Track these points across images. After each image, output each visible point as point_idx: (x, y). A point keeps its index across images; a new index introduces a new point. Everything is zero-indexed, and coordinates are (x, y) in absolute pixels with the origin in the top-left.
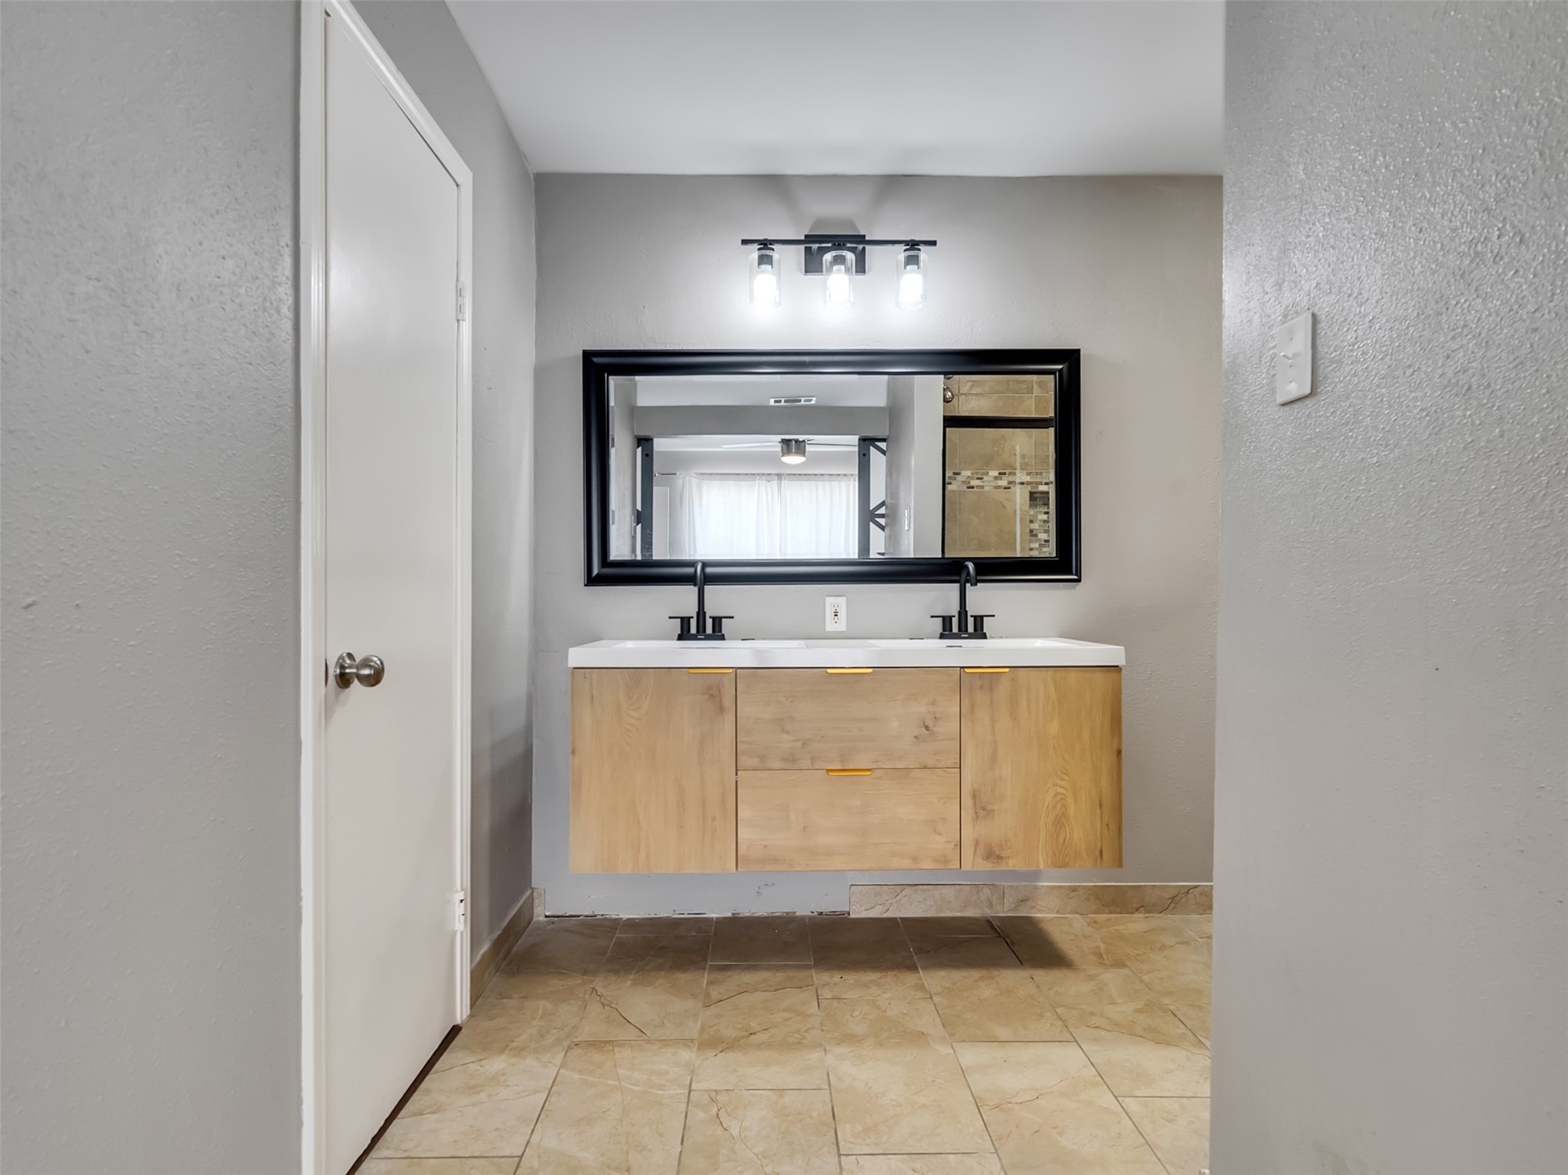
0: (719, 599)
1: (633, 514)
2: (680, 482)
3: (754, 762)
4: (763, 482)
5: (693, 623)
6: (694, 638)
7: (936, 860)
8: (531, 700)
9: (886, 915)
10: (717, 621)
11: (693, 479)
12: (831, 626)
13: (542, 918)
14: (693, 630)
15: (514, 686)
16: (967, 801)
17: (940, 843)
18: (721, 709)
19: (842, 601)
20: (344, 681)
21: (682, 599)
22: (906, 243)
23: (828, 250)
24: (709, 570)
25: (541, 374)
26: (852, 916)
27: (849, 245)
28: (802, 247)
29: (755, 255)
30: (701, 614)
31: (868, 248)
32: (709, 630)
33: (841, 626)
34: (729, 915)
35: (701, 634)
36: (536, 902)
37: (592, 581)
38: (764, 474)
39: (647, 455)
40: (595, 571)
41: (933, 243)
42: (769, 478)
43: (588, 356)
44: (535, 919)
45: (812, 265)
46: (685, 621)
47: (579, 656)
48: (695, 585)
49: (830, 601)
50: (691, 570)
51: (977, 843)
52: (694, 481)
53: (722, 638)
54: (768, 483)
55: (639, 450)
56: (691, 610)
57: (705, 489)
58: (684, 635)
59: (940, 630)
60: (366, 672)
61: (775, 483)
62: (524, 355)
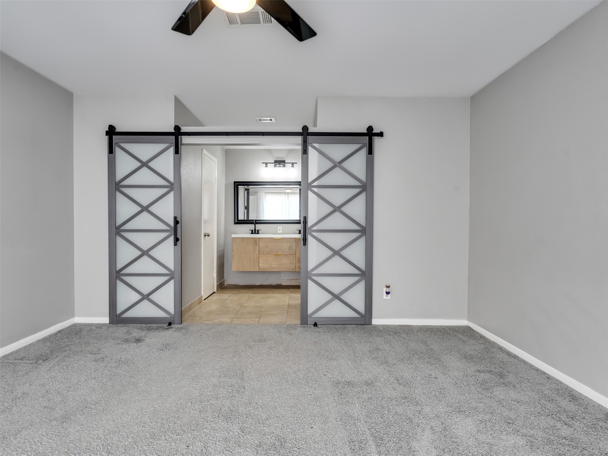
0: (258, 227)
1: (244, 207)
2: (260, 194)
3: (262, 253)
4: (283, 195)
5: (254, 231)
6: (254, 234)
7: (292, 270)
8: (224, 244)
9: (289, 285)
10: (258, 231)
11: (263, 194)
12: (279, 232)
13: (226, 285)
14: (254, 232)
15: (222, 242)
16: (297, 260)
17: (292, 267)
18: (257, 244)
19: (281, 227)
20: (205, 236)
21: (252, 227)
22: (292, 163)
23: (277, 165)
24: (257, 222)
25: (226, 186)
26: (283, 285)
27: (281, 164)
28: (274, 164)
29: (265, 166)
30: (255, 229)
31: (286, 164)
32: (256, 232)
33: (281, 232)
34: (260, 284)
35: (255, 233)
36: (225, 282)
37: (235, 223)
38: (283, 193)
39: (248, 193)
40: (236, 222)
41: (296, 163)
42: (285, 194)
43: (235, 182)
44: (225, 285)
45: (275, 166)
46: (252, 231)
47: (233, 236)
48: (254, 224)
49: (279, 227)
50: (253, 222)
51: (298, 267)
52: (264, 194)
53: (259, 234)
54: (285, 195)
55: (246, 192)
56: (253, 229)
57: (267, 196)
58: (252, 233)
59: (299, 232)
60: (208, 235)
61: (287, 195)
62: (224, 183)
